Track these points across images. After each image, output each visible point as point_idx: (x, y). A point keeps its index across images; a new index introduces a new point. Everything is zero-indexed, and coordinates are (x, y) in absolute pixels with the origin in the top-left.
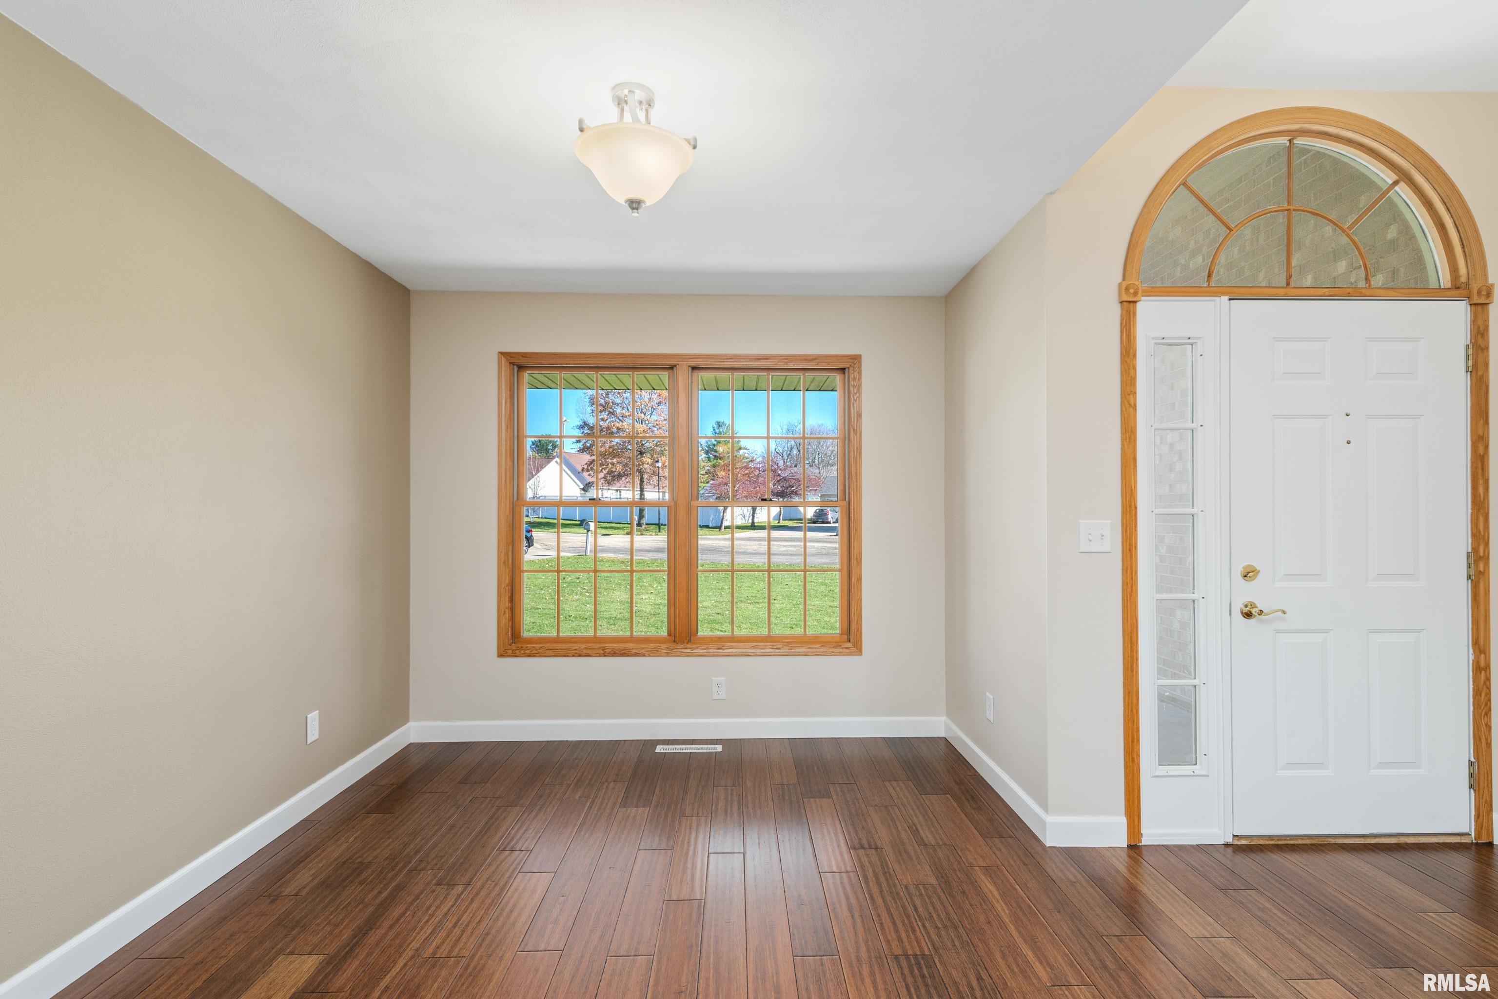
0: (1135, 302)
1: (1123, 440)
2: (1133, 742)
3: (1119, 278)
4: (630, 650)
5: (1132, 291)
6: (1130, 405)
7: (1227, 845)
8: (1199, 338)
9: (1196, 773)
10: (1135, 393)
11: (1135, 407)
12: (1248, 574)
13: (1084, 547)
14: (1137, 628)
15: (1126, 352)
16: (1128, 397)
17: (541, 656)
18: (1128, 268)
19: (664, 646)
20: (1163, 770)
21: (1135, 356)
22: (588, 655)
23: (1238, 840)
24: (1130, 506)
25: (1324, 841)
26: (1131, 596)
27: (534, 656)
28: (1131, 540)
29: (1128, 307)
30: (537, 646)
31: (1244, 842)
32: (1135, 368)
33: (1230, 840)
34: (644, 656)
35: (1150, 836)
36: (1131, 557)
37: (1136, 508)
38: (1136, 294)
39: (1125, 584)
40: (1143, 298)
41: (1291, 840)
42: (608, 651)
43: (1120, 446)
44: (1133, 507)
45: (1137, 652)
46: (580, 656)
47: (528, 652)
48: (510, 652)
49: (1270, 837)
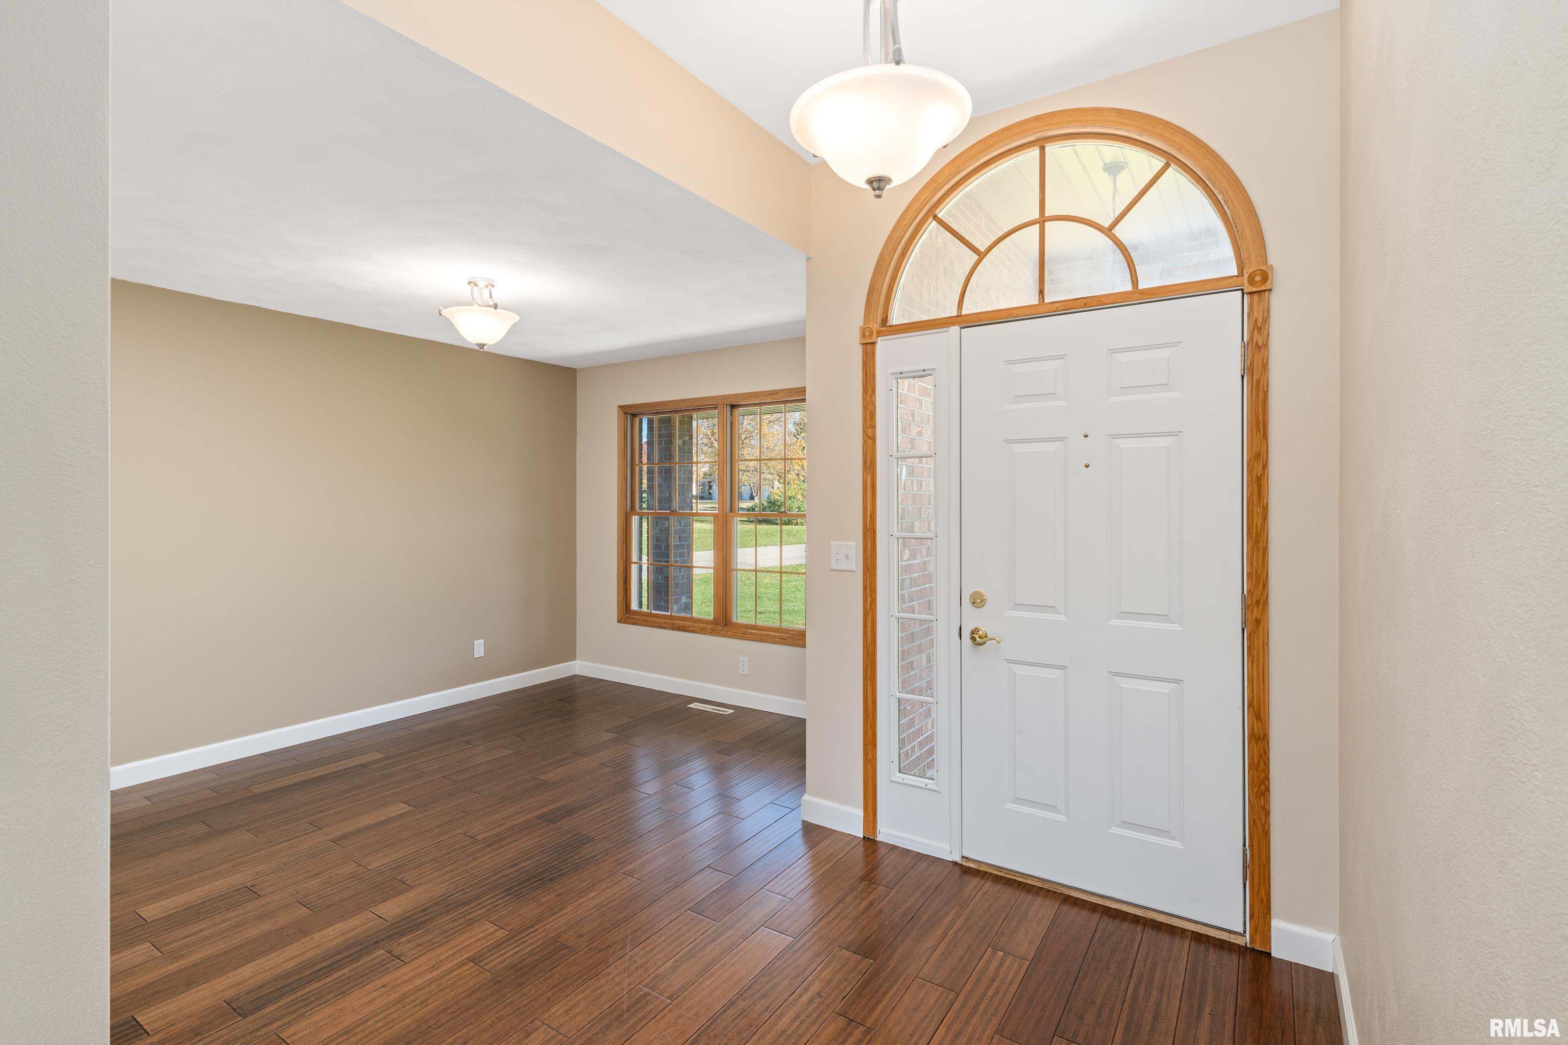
0: (875, 343)
1: (864, 470)
2: (869, 745)
3: (861, 323)
4: (688, 627)
5: (872, 333)
6: (869, 437)
7: (955, 863)
8: (934, 369)
9: (928, 786)
10: (874, 426)
11: (874, 440)
12: (978, 601)
13: (834, 566)
14: (875, 642)
15: (867, 391)
16: (867, 430)
17: (639, 625)
18: (867, 312)
19: (709, 626)
20: (899, 777)
21: (874, 391)
22: (664, 628)
23: (966, 861)
24: (869, 530)
25: (1056, 889)
26: (869, 612)
27: (635, 624)
28: (869, 561)
29: (869, 349)
30: (638, 617)
31: (972, 865)
32: (874, 404)
33: (958, 859)
34: (696, 633)
35: (886, 834)
36: (870, 577)
37: (874, 532)
38: (875, 335)
39: (865, 601)
40: (882, 340)
41: (1019, 877)
42: (676, 626)
44: (872, 531)
45: (875, 664)
46: (660, 628)
47: (633, 621)
48: (623, 620)
49: (1000, 868)
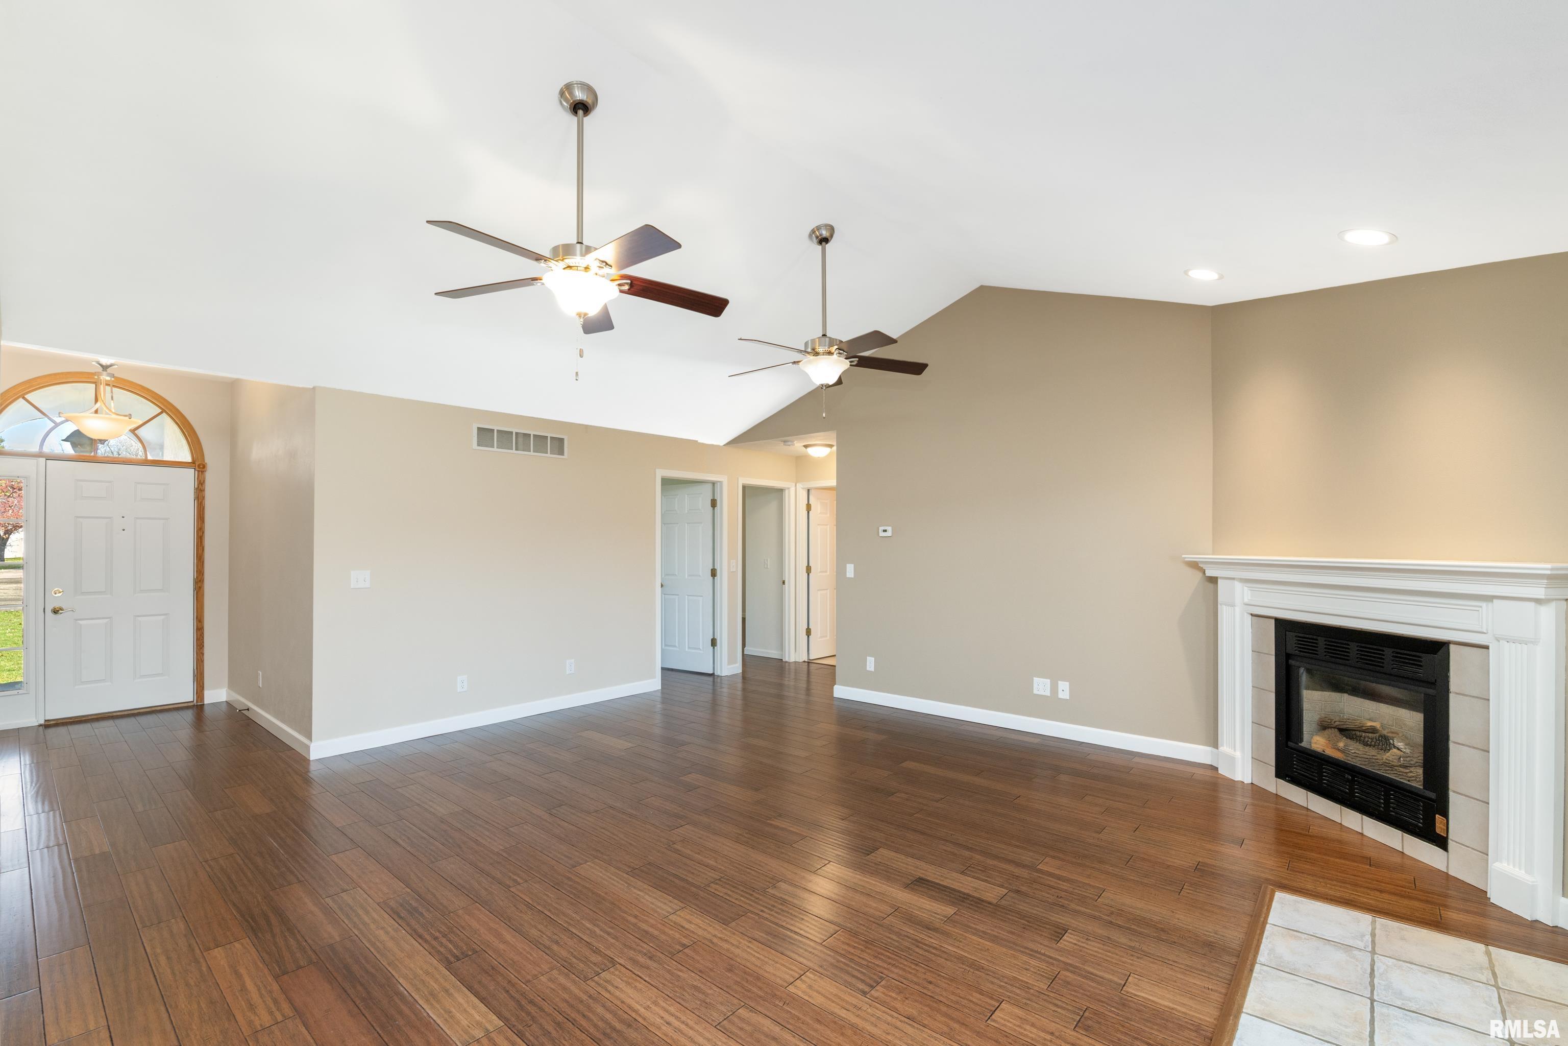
7: (40, 726)
23: (48, 722)
31: (52, 722)
33: (42, 723)
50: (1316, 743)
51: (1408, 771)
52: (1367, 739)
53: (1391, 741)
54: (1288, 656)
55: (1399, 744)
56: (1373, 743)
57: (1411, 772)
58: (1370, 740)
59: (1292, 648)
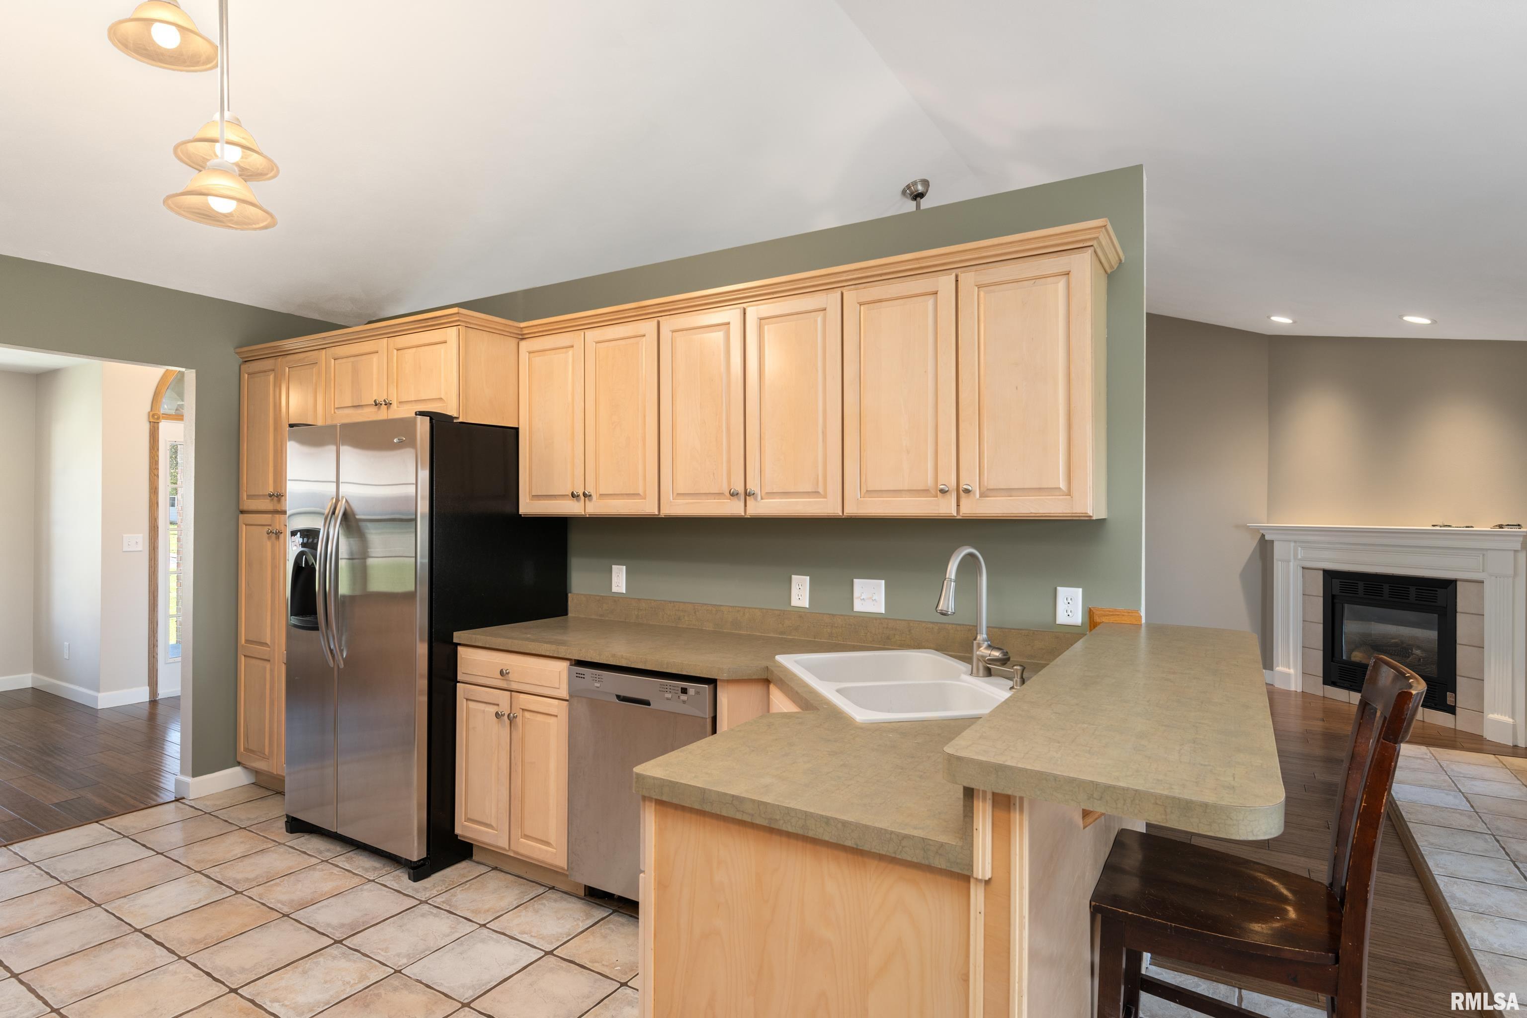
0: (159, 422)
1: (150, 493)
2: (154, 647)
3: (149, 409)
5: (156, 417)
6: (155, 475)
10: (158, 469)
11: (158, 476)
13: (126, 549)
14: (157, 589)
15: (152, 447)
16: (153, 471)
18: (154, 405)
21: (158, 450)
24: (154, 527)
26: (154, 573)
28: (154, 544)
29: (154, 425)
32: (158, 456)
36: (154, 553)
37: (158, 528)
38: (158, 418)
39: (150, 567)
40: (162, 420)
43: (149, 496)
44: (156, 527)
45: (157, 601)
50: (1355, 657)
51: (1425, 667)
52: (1391, 651)
53: (1410, 651)
54: (1333, 597)
55: (1417, 651)
56: (1396, 654)
57: (1428, 668)
58: (1394, 652)
59: (1336, 591)
